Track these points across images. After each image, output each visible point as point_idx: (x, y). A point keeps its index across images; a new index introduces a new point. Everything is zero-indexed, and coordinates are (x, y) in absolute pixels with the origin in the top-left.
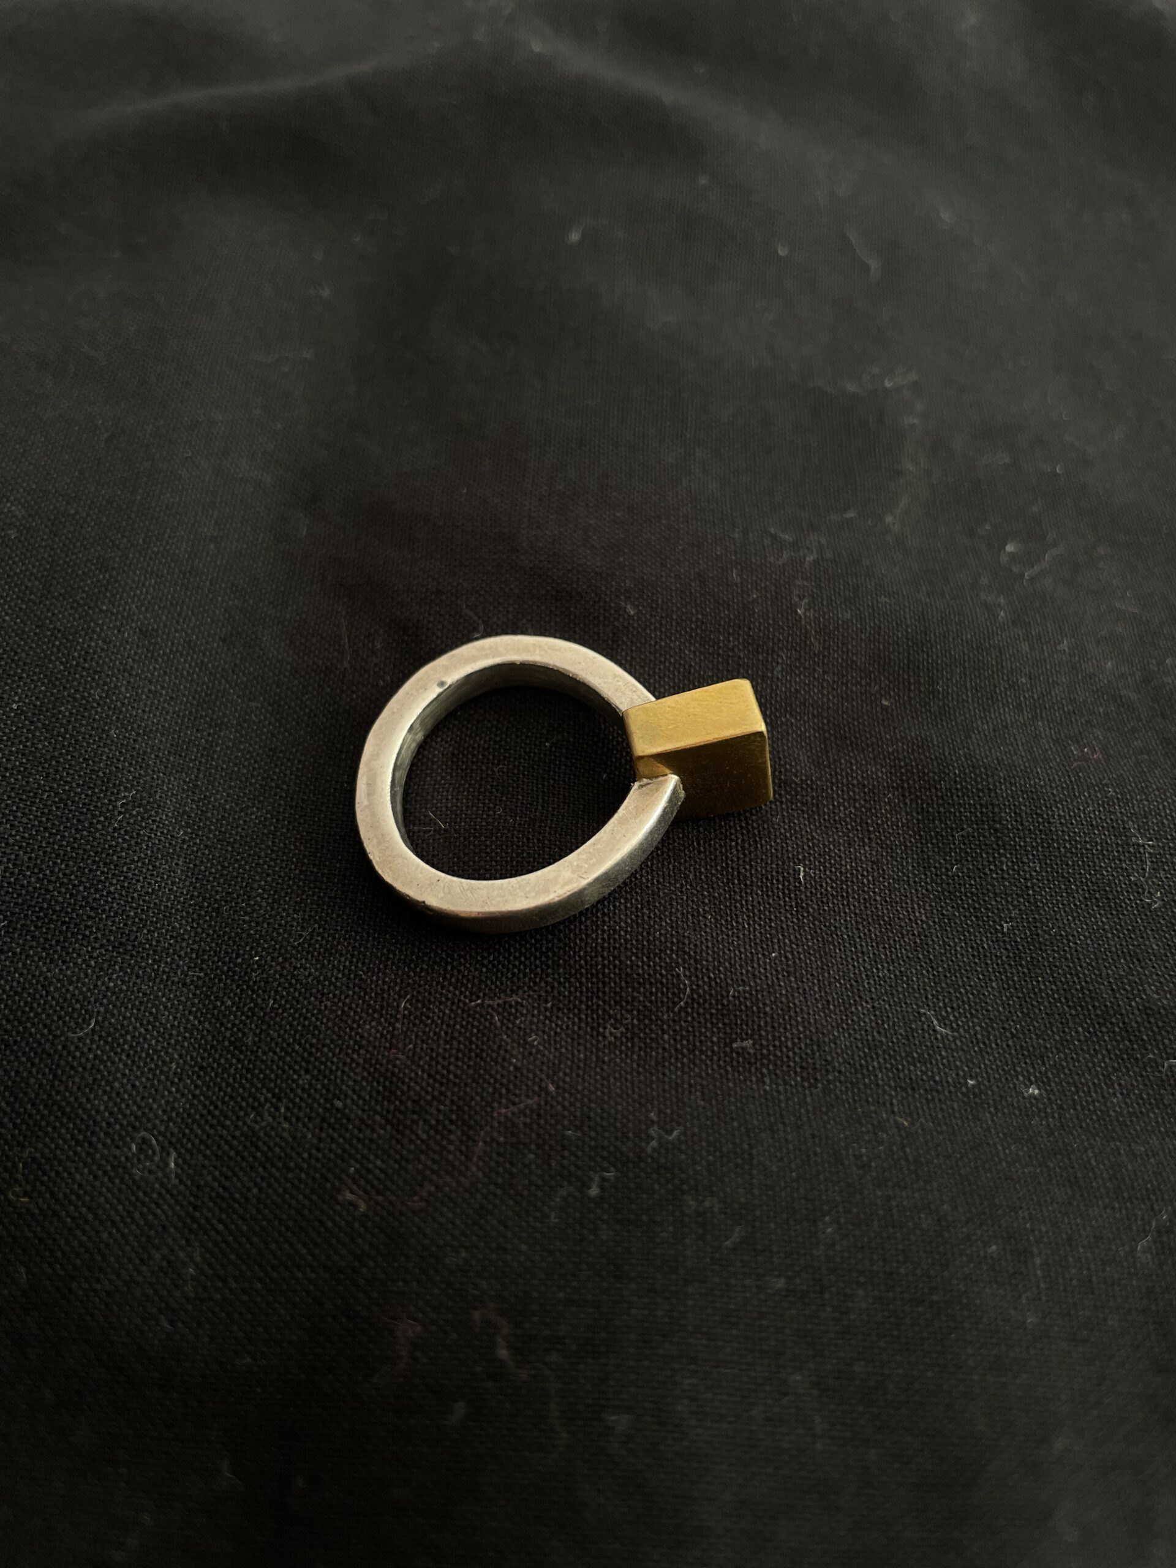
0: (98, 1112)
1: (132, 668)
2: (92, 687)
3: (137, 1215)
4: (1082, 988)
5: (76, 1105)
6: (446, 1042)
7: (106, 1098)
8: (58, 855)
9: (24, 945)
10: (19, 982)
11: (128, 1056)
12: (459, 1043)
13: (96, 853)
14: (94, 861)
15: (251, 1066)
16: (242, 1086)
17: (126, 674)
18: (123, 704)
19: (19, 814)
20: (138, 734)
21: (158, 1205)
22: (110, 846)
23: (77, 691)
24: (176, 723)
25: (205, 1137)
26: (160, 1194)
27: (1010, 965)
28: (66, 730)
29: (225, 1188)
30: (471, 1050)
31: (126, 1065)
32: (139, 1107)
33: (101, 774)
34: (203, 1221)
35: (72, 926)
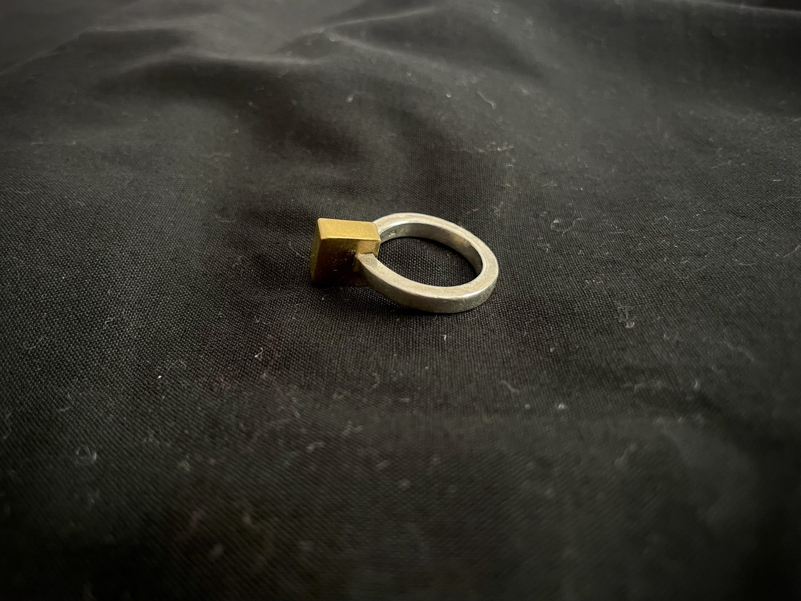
0: (65, 442)
1: (124, 267)
2: (102, 273)
5: (55, 440)
7: (70, 436)
8: (71, 343)
9: (47, 379)
10: (41, 394)
11: (86, 420)
13: (91, 343)
14: (89, 346)
17: (120, 269)
18: (116, 281)
23: (94, 274)
27: (554, 364)
28: (86, 290)
31: (84, 424)
32: (85, 439)
33: (99, 309)
35: (72, 372)
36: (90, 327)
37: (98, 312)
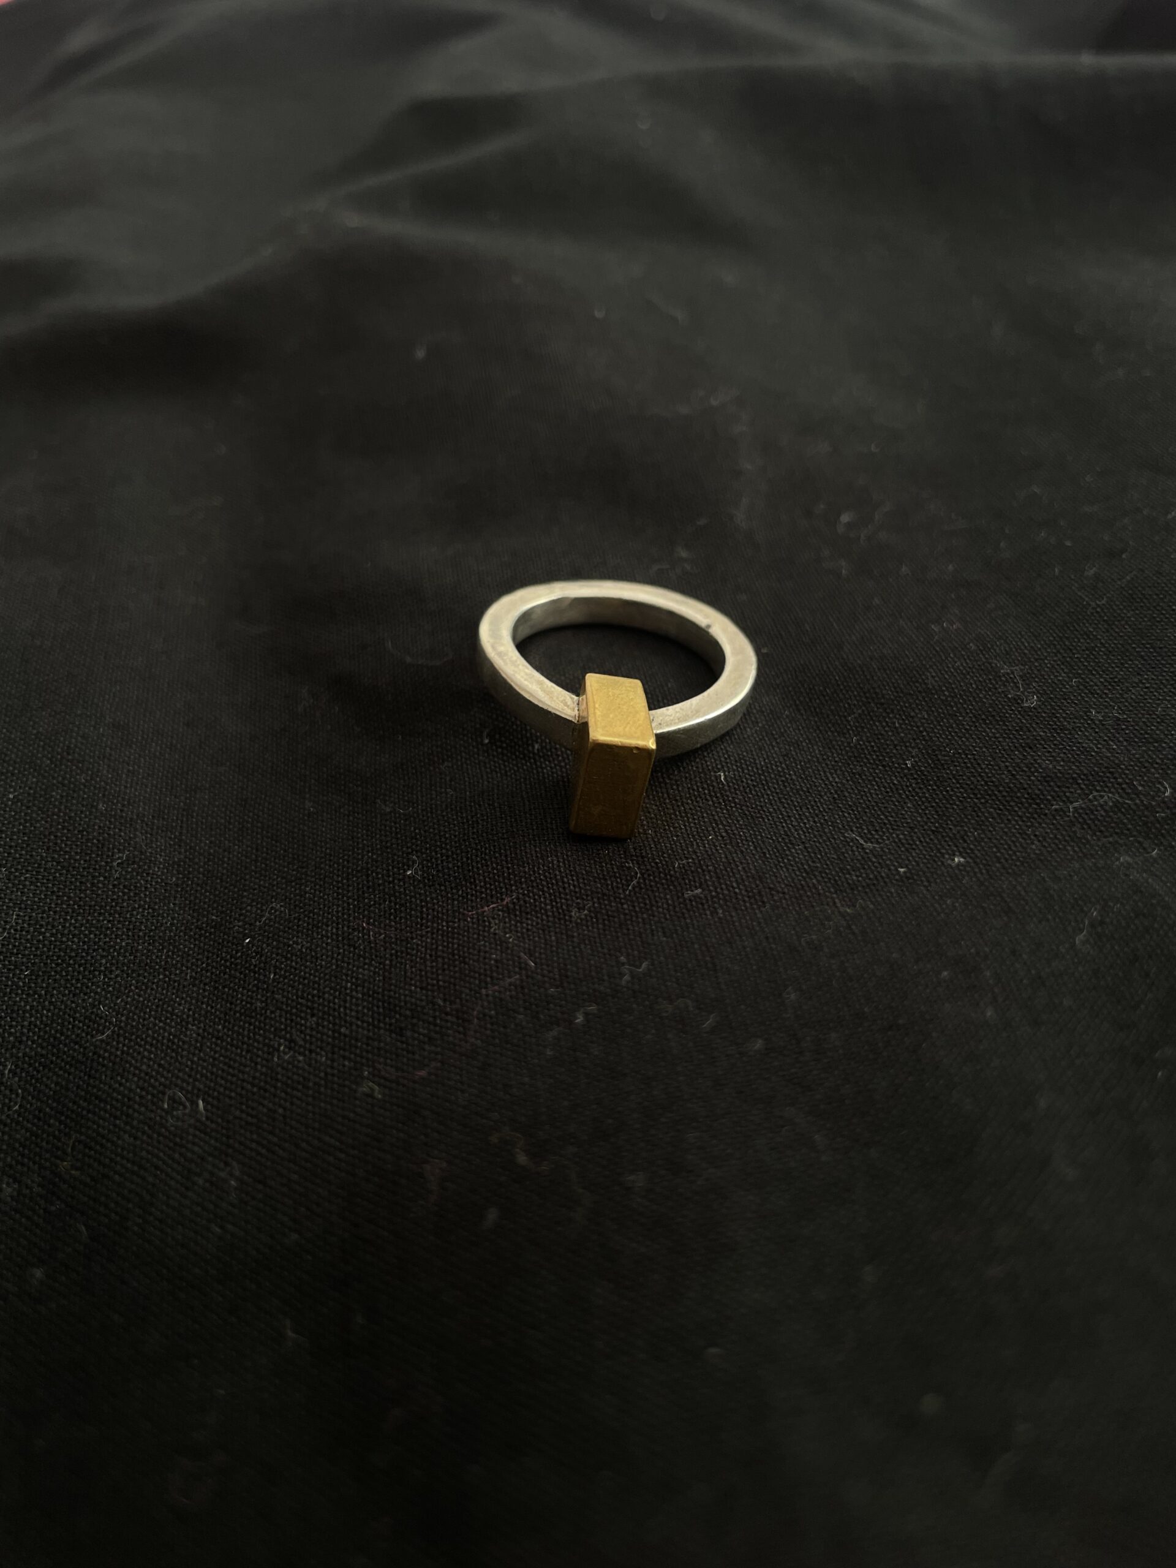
0: (130, 1090)
1: (110, 755)
2: (77, 774)
3: (177, 1156)
4: (986, 782)
5: (111, 1091)
6: (432, 962)
7: (136, 1079)
8: (66, 913)
9: (47, 987)
10: (47, 1017)
11: (151, 1045)
12: (443, 958)
13: (101, 907)
14: (100, 914)
15: (262, 1025)
16: (255, 1040)
17: (106, 760)
18: (107, 784)
19: (27, 883)
20: (123, 805)
21: (194, 1144)
22: (113, 900)
23: (64, 778)
24: (156, 794)
25: (228, 1085)
26: (195, 1136)
27: (920, 788)
28: (60, 810)
29: (252, 1116)
30: (455, 960)
31: (150, 1052)
32: (166, 1078)
33: (95, 841)
34: (237, 1145)
35: (88, 966)
36: (90, 877)
37: (95, 849)
